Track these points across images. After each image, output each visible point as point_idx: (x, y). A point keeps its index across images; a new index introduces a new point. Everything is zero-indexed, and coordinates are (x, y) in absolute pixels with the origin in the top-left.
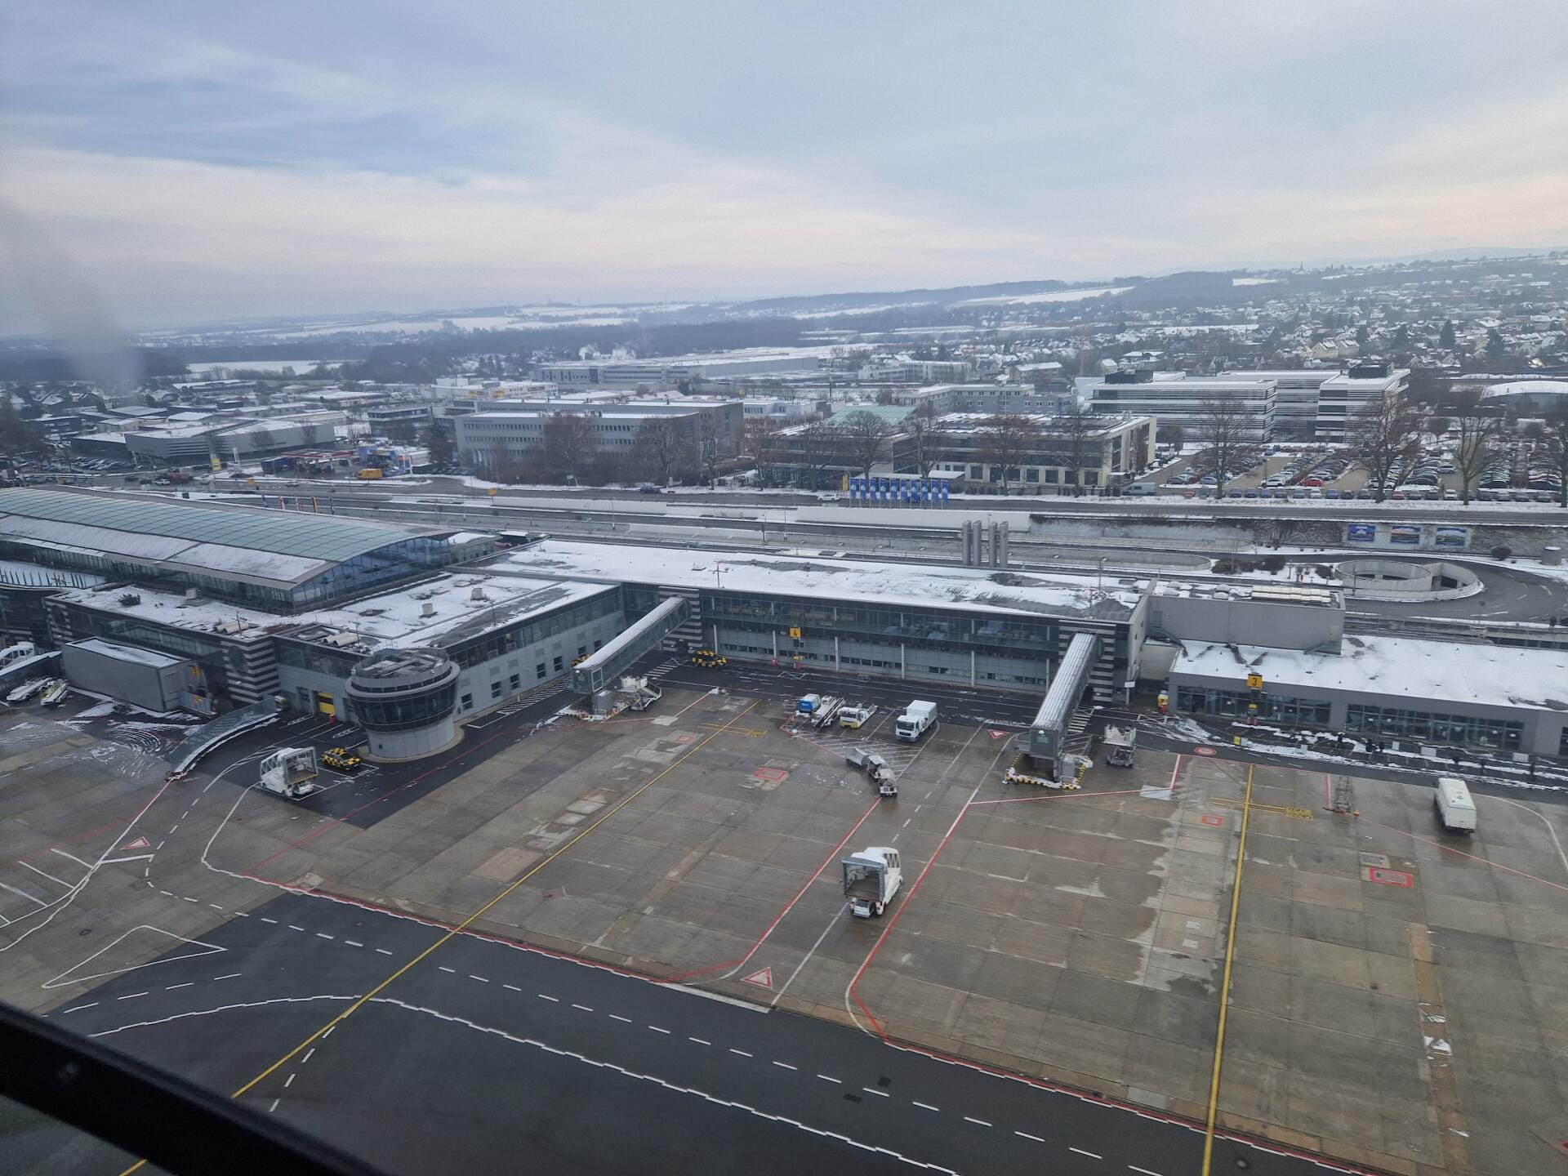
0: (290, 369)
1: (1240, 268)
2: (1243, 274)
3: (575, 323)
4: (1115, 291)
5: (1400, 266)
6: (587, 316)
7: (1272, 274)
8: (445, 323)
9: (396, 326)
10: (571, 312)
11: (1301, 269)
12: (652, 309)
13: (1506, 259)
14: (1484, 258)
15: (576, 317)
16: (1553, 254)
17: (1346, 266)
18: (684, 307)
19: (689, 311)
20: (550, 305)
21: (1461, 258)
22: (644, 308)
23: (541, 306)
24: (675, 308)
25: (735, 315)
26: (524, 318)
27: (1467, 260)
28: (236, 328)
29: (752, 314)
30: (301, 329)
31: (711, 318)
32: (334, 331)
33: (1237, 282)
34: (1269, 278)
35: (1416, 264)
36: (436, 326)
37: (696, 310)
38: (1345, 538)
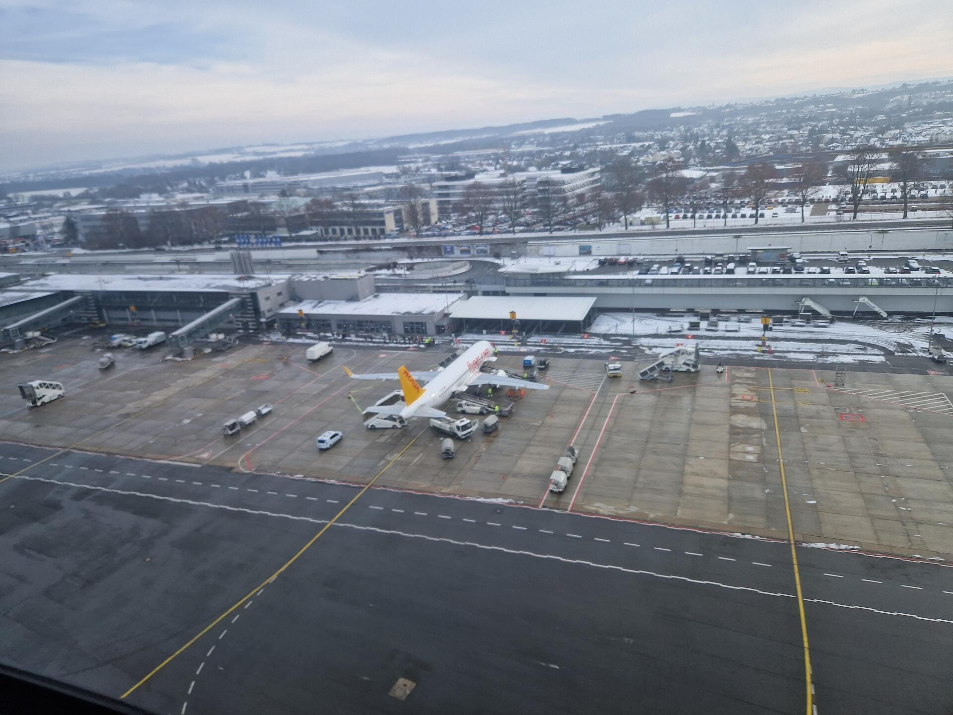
0: (68, 193)
1: (676, 106)
2: (678, 110)
3: (274, 156)
4: (601, 123)
5: (767, 102)
6: (283, 152)
7: (694, 110)
8: (193, 160)
9: (161, 163)
10: (276, 149)
11: (713, 105)
12: (327, 145)
13: (826, 95)
14: (815, 95)
15: (275, 153)
16: (854, 91)
17: (738, 103)
18: (347, 143)
19: (349, 146)
20: (264, 145)
21: (802, 96)
22: (322, 145)
23: (258, 146)
24: (341, 144)
25: (376, 147)
26: (243, 154)
27: (806, 97)
28: (58, 169)
29: (386, 146)
30: (101, 168)
31: (362, 149)
32: (121, 168)
33: (673, 115)
34: (693, 112)
35: (777, 100)
36: (186, 162)
37: (355, 144)
38: (443, 253)
